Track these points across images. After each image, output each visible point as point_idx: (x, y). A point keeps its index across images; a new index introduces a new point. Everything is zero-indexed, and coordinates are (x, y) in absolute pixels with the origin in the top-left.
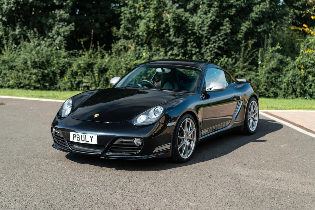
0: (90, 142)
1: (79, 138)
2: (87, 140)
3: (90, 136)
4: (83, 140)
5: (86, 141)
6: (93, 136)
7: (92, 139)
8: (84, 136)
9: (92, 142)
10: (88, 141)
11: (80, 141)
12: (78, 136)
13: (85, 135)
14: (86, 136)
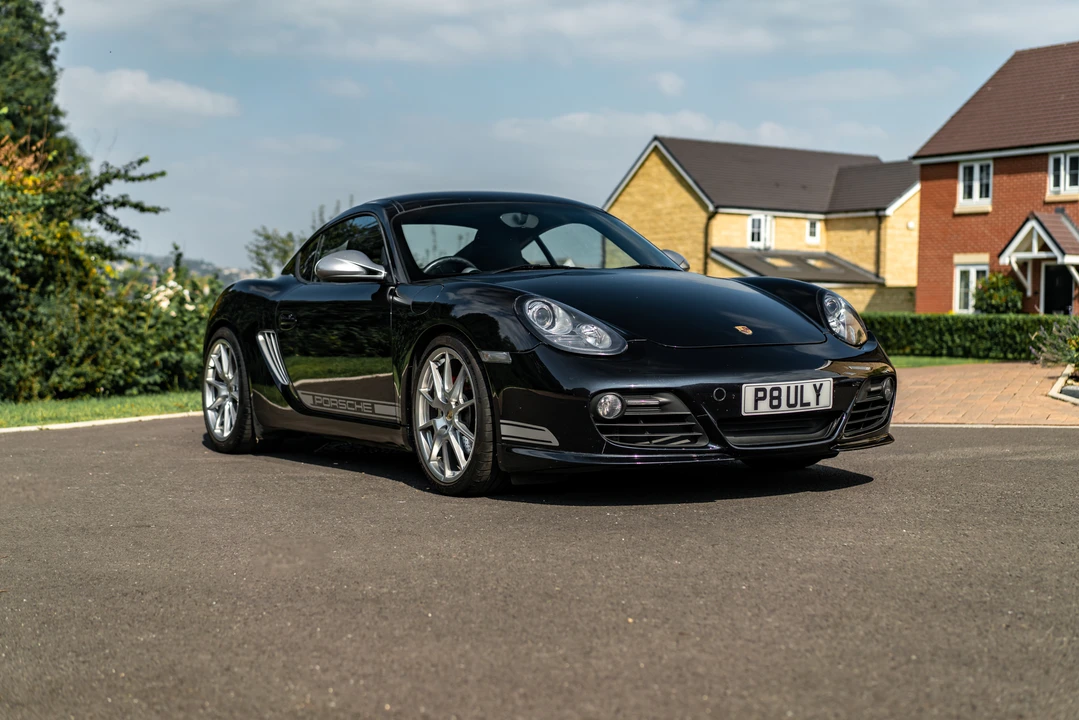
0: (813, 407)
1: (779, 398)
2: (804, 401)
3: (815, 386)
4: (792, 401)
5: (803, 405)
6: (821, 385)
7: (818, 396)
8: (797, 387)
9: (817, 404)
10: (808, 404)
11: (784, 409)
12: (776, 393)
13: (799, 383)
14: (802, 387)
